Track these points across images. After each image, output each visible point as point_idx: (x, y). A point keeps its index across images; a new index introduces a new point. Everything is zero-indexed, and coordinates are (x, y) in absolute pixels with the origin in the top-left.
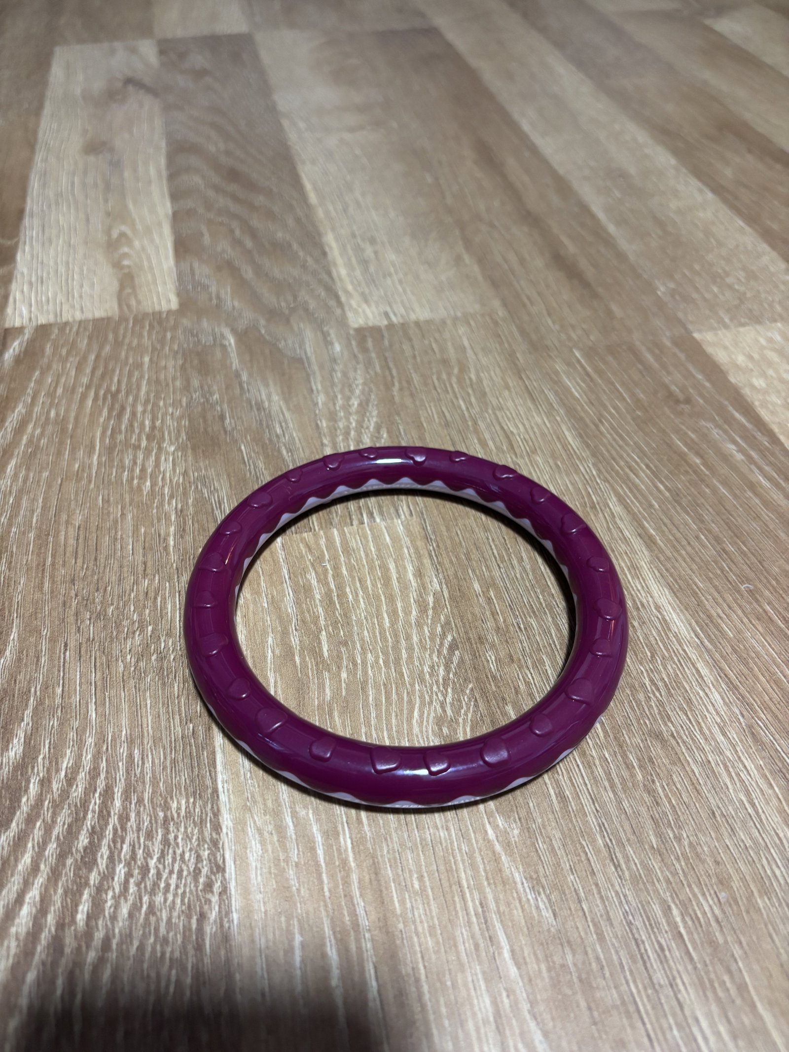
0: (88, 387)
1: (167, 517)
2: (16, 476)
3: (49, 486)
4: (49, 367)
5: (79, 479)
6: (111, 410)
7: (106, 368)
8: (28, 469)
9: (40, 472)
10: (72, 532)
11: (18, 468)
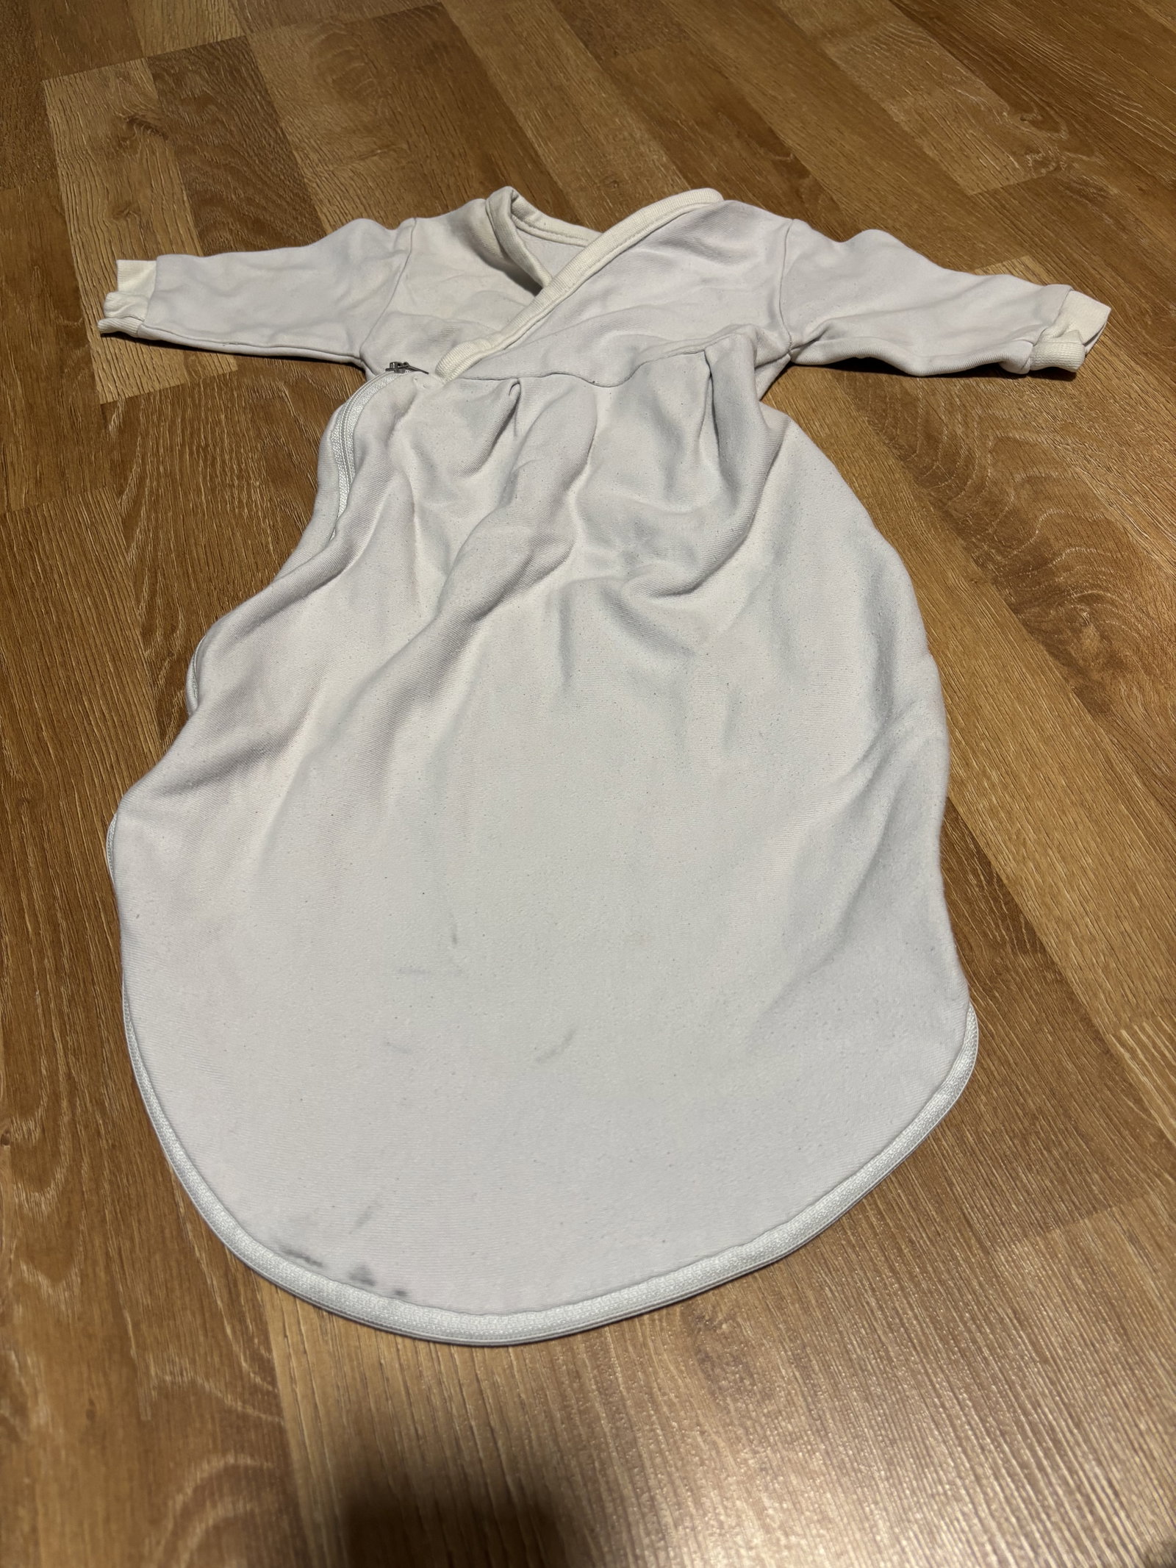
0: (183, 445)
1: (265, 532)
2: (149, 518)
3: (175, 521)
4: (147, 434)
5: (195, 515)
6: (205, 461)
7: (192, 427)
8: (156, 512)
9: (166, 513)
10: (201, 551)
11: (148, 512)
